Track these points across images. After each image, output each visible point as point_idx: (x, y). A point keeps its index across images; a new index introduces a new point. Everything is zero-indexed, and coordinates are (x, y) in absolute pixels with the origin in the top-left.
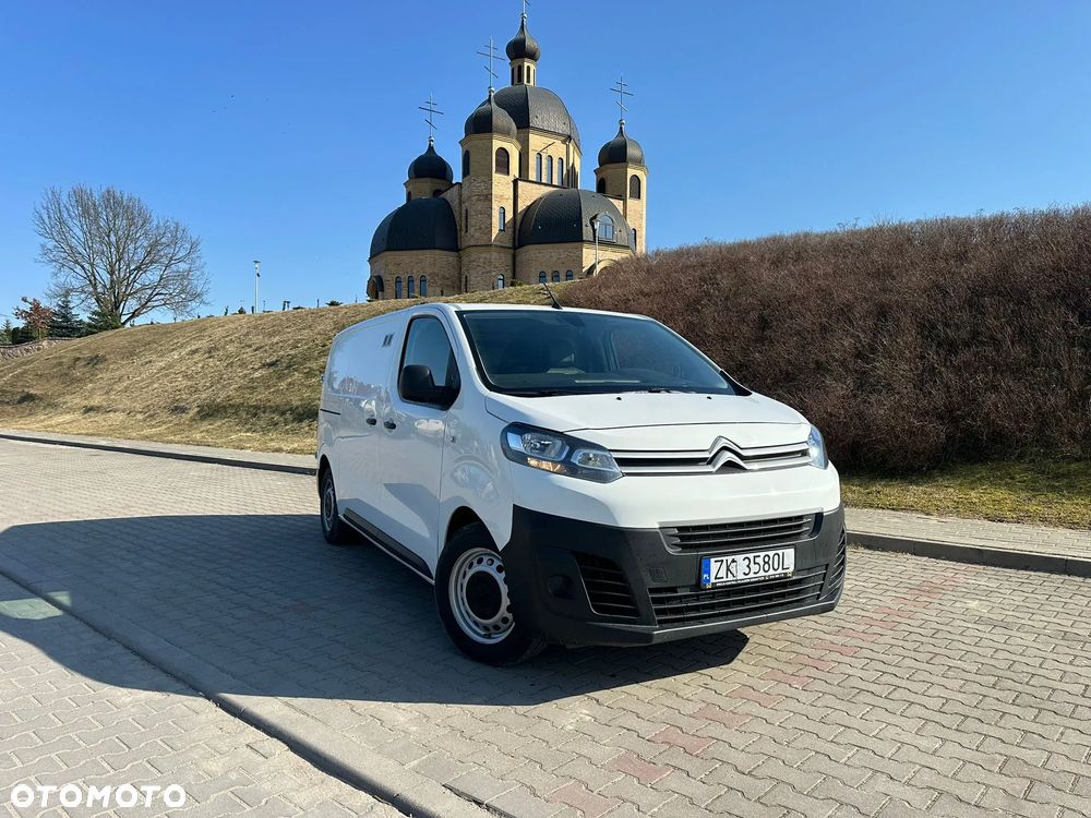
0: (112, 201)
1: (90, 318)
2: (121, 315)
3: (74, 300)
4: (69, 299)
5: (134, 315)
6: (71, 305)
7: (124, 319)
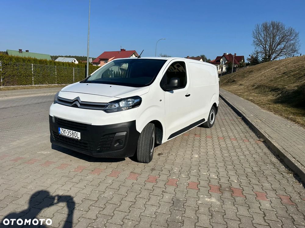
0: (273, 25)
1: (261, 60)
2: (271, 58)
3: (260, 55)
4: (258, 54)
5: (274, 58)
6: (258, 56)
7: (271, 60)
